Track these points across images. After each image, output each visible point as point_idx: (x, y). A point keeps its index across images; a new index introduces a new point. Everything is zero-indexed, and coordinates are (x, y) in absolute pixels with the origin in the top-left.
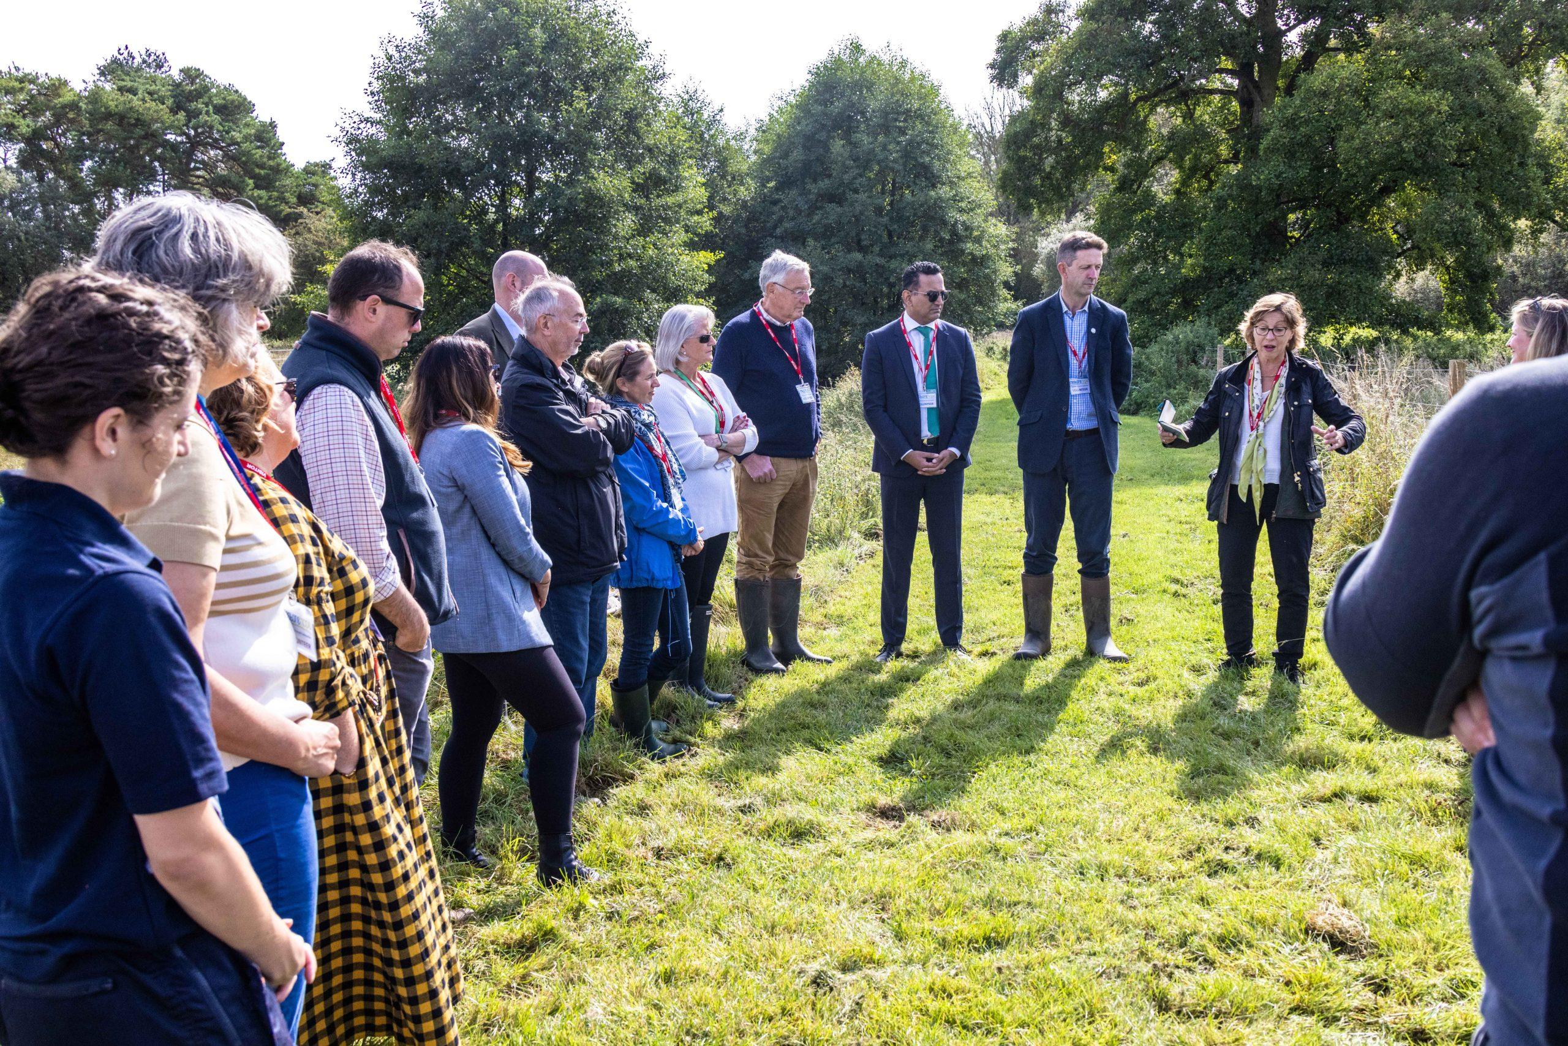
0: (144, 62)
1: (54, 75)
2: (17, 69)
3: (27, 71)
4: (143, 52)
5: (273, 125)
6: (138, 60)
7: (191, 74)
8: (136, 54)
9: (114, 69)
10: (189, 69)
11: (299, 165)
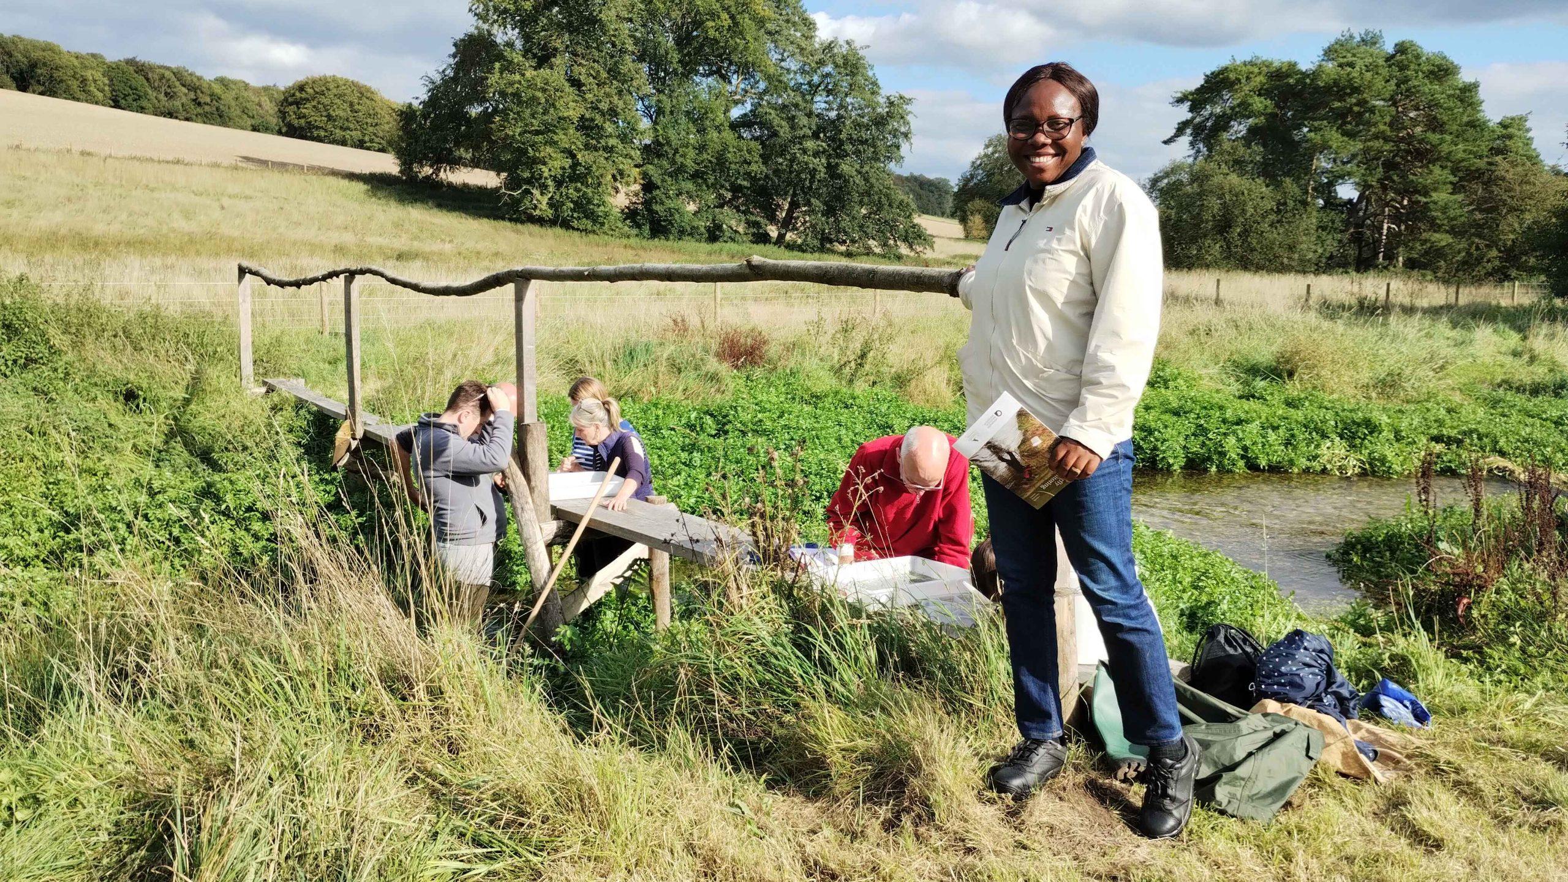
0: (1362, 39)
5: (1475, 85)
6: (1357, 39)
7: (1404, 46)
8: (1356, 35)
9: (1335, 49)
10: (1404, 43)
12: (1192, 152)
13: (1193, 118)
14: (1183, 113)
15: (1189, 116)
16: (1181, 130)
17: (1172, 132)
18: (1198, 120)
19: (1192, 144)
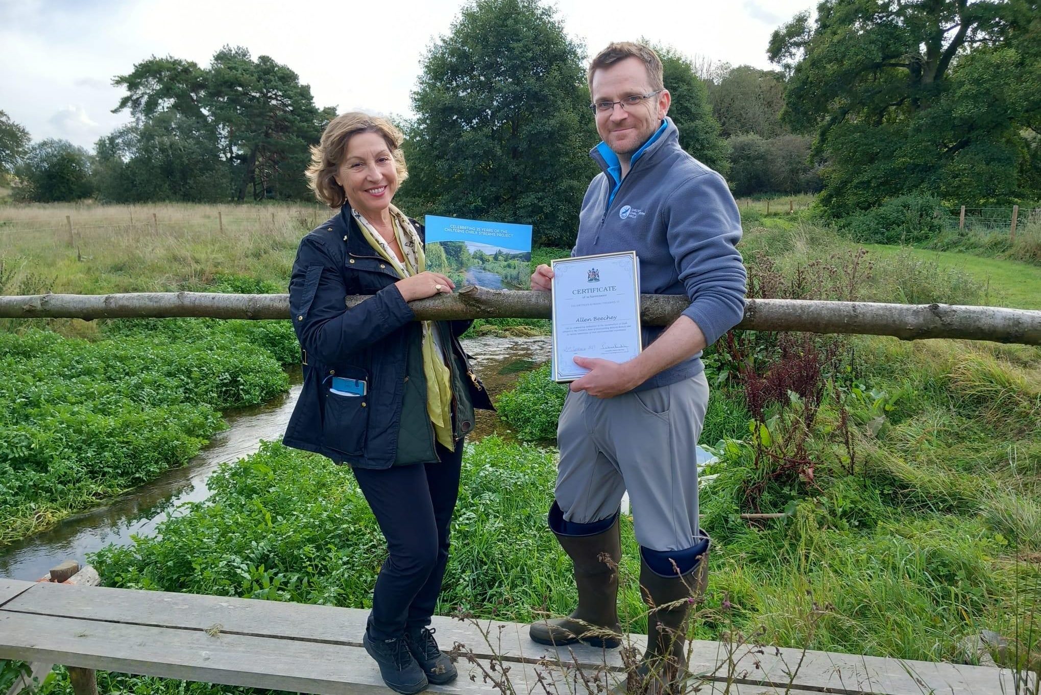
0: (237, 53)
1: (190, 60)
2: (171, 57)
3: (176, 58)
4: (236, 48)
5: (308, 87)
6: (233, 52)
7: (264, 59)
8: (232, 49)
9: (221, 57)
10: (264, 57)
11: (322, 109)
12: (134, 120)
13: (131, 96)
14: (123, 91)
15: (128, 94)
16: (124, 103)
17: (117, 104)
18: (135, 97)
19: (133, 113)
